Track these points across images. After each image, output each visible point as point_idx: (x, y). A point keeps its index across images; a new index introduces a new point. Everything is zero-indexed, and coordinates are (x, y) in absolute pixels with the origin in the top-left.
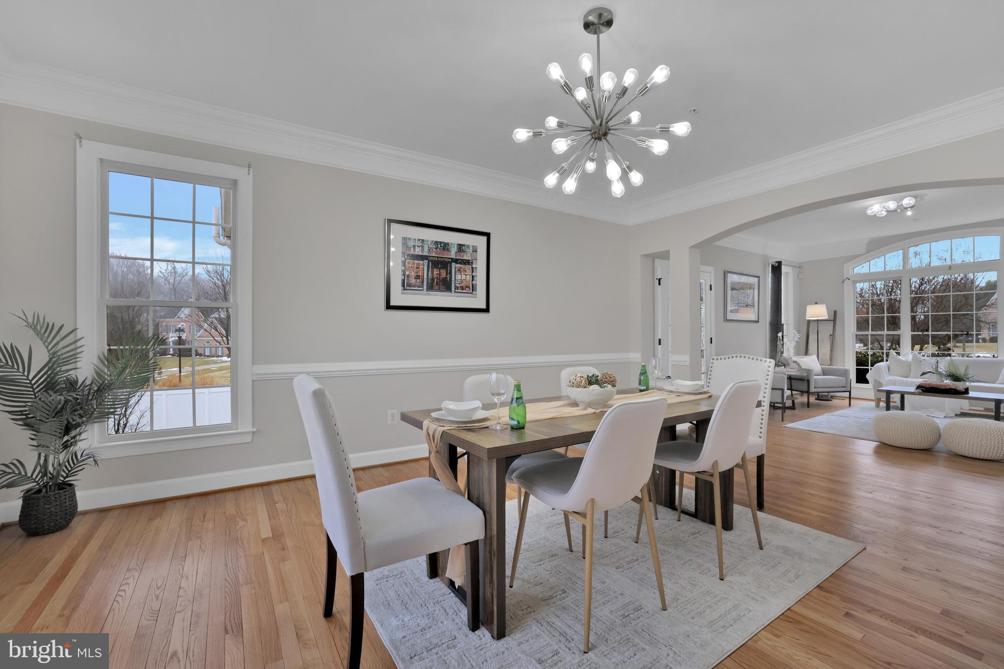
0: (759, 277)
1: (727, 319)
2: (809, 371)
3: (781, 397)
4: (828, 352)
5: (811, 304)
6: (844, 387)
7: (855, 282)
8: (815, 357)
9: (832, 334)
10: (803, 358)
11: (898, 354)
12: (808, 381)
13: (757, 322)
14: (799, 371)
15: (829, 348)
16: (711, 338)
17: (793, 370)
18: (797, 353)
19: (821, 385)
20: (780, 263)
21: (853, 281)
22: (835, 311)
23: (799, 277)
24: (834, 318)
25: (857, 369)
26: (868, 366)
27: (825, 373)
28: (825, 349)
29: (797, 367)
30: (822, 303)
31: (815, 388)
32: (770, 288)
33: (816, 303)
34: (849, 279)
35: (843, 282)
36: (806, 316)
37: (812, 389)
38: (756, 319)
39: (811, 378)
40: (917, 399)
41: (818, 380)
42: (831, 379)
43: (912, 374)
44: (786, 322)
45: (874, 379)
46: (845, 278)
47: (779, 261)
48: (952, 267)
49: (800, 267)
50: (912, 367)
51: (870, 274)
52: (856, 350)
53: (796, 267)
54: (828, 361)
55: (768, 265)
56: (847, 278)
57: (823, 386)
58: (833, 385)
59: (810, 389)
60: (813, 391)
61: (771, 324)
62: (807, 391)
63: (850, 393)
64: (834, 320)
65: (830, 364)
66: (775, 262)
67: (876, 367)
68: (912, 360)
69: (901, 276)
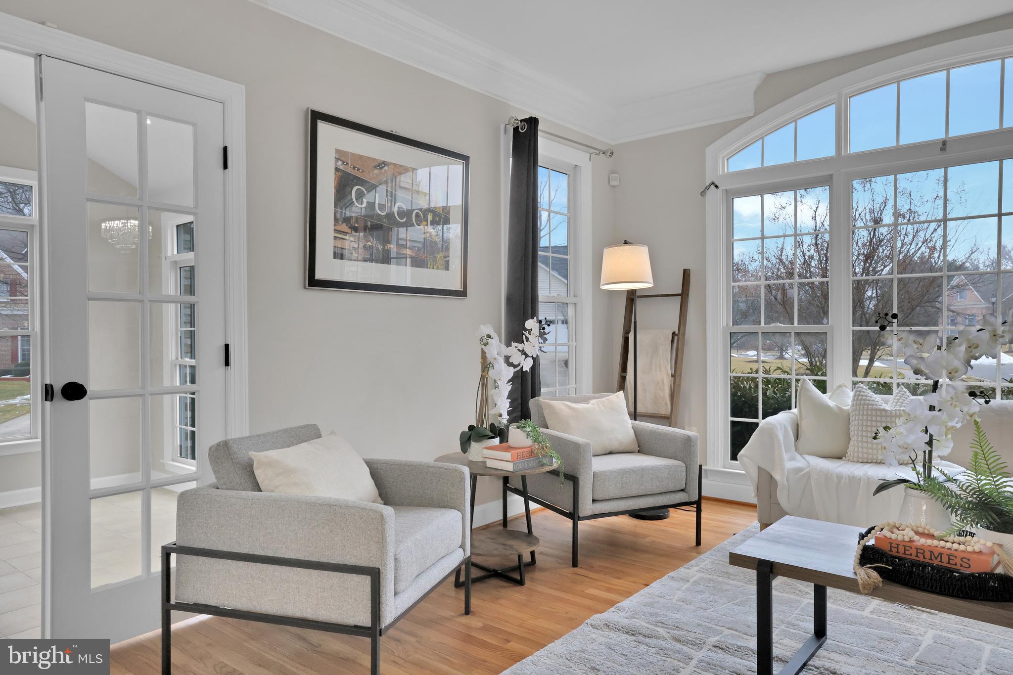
0: (465, 159)
1: (318, 277)
2: (576, 451)
4: (667, 380)
6: (682, 490)
7: (731, 196)
8: (619, 397)
9: (676, 332)
11: (822, 386)
12: (573, 479)
13: (463, 294)
14: (532, 454)
15: (668, 370)
16: (227, 347)
17: (508, 456)
19: (612, 490)
20: (532, 123)
21: (726, 191)
22: (685, 271)
23: (612, 183)
24: (684, 290)
25: (734, 423)
27: (639, 446)
28: (661, 375)
29: (528, 442)
30: (639, 243)
31: (594, 501)
33: (626, 242)
34: (716, 186)
35: (703, 193)
36: (602, 283)
37: (586, 507)
38: (458, 287)
39: (582, 470)
40: (866, 613)
41: (603, 473)
42: (642, 471)
43: (851, 448)
44: (574, 300)
45: (759, 467)
46: (707, 184)
47: (531, 118)
48: (948, 145)
49: (610, 153)
50: (852, 428)
51: (763, 171)
52: (730, 374)
53: (598, 152)
54: (666, 404)
55: (505, 130)
56: (713, 183)
57: (618, 495)
58: (648, 487)
59: (580, 506)
60: (590, 514)
61: (510, 300)
62: (572, 511)
63: (698, 505)
64: (684, 295)
65: (667, 419)
66: (521, 121)
67: (769, 424)
68: (853, 405)
69: (831, 176)
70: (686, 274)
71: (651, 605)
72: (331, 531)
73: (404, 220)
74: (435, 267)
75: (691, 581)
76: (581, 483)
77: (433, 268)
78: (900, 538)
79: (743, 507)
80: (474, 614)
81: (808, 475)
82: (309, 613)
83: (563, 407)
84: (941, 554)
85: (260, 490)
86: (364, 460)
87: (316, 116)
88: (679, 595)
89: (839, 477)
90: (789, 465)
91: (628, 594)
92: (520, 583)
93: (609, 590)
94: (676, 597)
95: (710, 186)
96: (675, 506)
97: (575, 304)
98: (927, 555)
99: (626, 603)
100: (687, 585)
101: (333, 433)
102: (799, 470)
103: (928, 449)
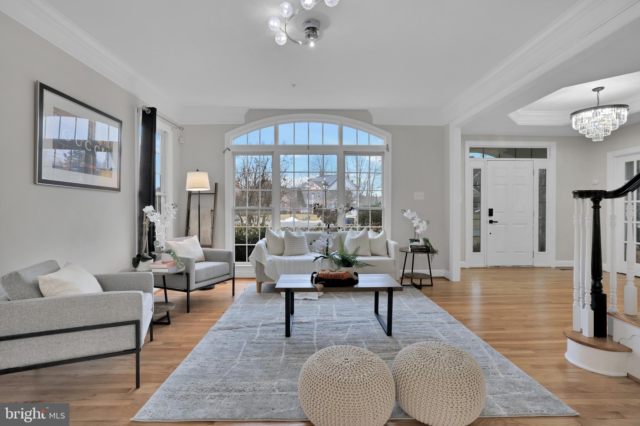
0: (120, 122)
1: (43, 178)
2: (187, 262)
3: (133, 338)
4: (210, 230)
5: (192, 171)
6: (228, 274)
7: (235, 154)
8: (196, 238)
9: (213, 209)
10: (182, 240)
12: (188, 275)
13: (118, 190)
14: (174, 264)
15: (210, 226)
17: (165, 266)
18: (178, 235)
19: (203, 277)
20: (154, 110)
21: (233, 152)
22: (216, 183)
24: (215, 192)
25: (236, 247)
26: (245, 243)
27: (207, 258)
28: (206, 228)
29: (172, 259)
30: (203, 171)
31: (196, 283)
32: (140, 144)
33: (198, 170)
34: (229, 150)
35: (224, 152)
36: (187, 187)
37: (193, 286)
38: (116, 186)
39: (191, 270)
40: (300, 304)
41: (199, 270)
42: (214, 268)
43: (285, 251)
44: (165, 194)
45: (256, 261)
46: (226, 148)
47: (153, 108)
48: (310, 147)
49: (181, 128)
50: (285, 244)
51: (248, 146)
52: (235, 227)
53: (176, 127)
54: (209, 240)
55: (138, 110)
56: (228, 148)
57: (205, 279)
58: (217, 274)
59: (190, 286)
60: (195, 288)
61: (141, 194)
62: (186, 289)
63: (233, 279)
64: (215, 194)
65: (210, 247)
66: (148, 108)
67: (258, 245)
68: (285, 236)
69: (273, 152)
70: (216, 184)
71: (231, 318)
72: (109, 307)
73: (90, 150)
74: (105, 176)
75: (240, 307)
76: (191, 276)
77: (104, 176)
78: (326, 273)
79: (243, 280)
80: (155, 340)
81: (275, 262)
82: (94, 352)
83: (173, 244)
84: (337, 276)
85: (43, 296)
86: (94, 276)
87: (43, 87)
88: (238, 313)
89: (285, 261)
90: (268, 259)
91: (219, 317)
92: (169, 323)
93: (210, 318)
94: (238, 314)
95: (227, 149)
96: (218, 283)
97: (165, 196)
98: (333, 277)
99: (220, 320)
100: (239, 310)
101: (68, 264)
102: (271, 261)
103: (327, 246)
